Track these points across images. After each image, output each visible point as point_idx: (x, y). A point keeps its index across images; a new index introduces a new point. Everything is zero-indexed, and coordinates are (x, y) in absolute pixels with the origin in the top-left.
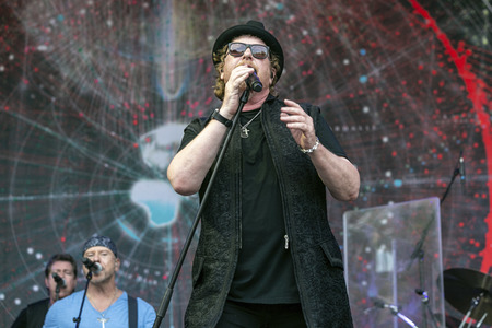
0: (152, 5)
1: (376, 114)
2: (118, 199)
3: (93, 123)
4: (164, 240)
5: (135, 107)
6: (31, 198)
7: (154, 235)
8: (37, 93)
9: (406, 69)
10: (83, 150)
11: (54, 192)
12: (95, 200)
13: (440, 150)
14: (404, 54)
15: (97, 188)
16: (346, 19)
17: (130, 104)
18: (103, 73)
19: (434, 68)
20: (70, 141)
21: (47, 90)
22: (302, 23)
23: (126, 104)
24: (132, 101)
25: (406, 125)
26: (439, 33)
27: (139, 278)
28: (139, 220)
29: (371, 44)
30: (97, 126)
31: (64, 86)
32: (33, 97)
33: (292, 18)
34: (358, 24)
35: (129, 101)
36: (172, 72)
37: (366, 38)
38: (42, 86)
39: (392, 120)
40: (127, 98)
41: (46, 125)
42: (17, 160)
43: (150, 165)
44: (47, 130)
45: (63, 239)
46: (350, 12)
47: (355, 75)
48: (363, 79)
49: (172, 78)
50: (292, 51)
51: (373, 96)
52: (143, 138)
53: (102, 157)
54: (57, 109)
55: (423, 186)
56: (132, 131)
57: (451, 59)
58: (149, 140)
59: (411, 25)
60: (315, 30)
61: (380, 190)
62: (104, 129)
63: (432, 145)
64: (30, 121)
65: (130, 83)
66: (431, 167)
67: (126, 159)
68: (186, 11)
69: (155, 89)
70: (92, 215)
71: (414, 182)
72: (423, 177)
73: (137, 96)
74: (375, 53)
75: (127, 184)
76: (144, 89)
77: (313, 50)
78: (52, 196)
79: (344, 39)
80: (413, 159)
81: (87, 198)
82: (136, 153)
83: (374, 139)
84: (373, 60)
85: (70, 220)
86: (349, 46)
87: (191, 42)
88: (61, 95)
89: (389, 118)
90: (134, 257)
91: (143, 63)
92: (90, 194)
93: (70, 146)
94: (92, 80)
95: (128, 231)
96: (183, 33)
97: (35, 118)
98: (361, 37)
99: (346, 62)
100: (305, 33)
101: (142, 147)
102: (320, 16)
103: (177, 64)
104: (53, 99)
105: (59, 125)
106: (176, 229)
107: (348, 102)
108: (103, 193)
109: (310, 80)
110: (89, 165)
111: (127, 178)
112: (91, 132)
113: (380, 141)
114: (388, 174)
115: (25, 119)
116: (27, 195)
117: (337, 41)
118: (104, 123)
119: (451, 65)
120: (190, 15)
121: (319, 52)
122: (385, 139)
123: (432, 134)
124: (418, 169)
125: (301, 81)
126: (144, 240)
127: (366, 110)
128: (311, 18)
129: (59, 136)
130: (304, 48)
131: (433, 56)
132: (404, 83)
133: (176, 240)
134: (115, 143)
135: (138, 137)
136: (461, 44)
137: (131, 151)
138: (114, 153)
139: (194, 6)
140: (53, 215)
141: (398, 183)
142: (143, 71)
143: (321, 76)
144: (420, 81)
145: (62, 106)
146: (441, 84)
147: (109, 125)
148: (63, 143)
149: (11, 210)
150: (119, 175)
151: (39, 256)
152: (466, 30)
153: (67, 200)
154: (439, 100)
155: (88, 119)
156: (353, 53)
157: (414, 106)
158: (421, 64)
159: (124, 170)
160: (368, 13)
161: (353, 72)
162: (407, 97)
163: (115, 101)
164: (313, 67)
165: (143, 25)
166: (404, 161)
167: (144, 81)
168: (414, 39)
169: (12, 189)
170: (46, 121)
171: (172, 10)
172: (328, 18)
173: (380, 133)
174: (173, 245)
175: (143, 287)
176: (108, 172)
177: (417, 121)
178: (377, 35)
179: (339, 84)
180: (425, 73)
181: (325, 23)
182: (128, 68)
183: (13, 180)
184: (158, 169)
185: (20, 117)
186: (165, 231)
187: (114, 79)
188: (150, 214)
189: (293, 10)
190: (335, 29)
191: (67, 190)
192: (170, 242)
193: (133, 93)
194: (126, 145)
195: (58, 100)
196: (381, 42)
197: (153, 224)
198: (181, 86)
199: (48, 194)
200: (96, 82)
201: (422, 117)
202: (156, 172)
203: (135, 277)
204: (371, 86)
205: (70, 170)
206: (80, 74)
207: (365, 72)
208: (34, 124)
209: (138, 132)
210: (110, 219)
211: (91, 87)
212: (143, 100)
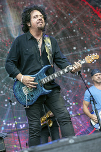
0: (3, 10)
1: (78, 31)
5: (6, 41)
9: (83, 17)
13: (99, 39)
14: (82, 13)
16: (62, 6)
17: (4, 40)
19: (91, 16)
22: (49, 9)
25: (87, 33)
26: (90, 6)
29: (71, 12)
33: (46, 8)
34: (66, 6)
36: (14, 29)
37: (69, 10)
39: (83, 32)
40: (2, 39)
46: (63, 3)
47: (69, 21)
48: (71, 22)
49: (15, 31)
50: (49, 18)
51: (75, 26)
55: (96, 50)
56: (6, 48)
57: (95, 13)
59: (81, 4)
60: (54, 10)
61: (84, 53)
63: (96, 38)
65: (2, 34)
66: (97, 44)
68: (14, 11)
69: (10, 35)
71: (93, 49)
72: (96, 47)
73: (5, 37)
74: (73, 14)
76: (7, 35)
77: (55, 16)
79: (63, 11)
80: (91, 43)
83: (79, 39)
84: (73, 16)
86: (65, 13)
87: (18, 20)
89: (81, 32)
91: (5, 27)
96: (15, 17)
98: (68, 10)
99: (65, 18)
100: (51, 12)
102: (55, 6)
103: (15, 27)
107: (69, 29)
109: (56, 25)
113: (81, 39)
114: (85, 48)
117: (61, 12)
119: (96, 14)
120: (15, 12)
121: (57, 16)
122: (82, 38)
123: (95, 35)
124: (93, 45)
125: (53, 26)
127: (74, 31)
128: (52, 7)
130: (52, 16)
131: (90, 12)
132: (83, 21)
134: (2, 52)
136: (97, 8)
137: (7, 54)
139: (16, 9)
141: (89, 50)
142: (5, 30)
143: (59, 23)
144: (88, 20)
146: (94, 20)
152: (97, 4)
154: (95, 25)
156: (66, 15)
157: (88, 27)
158: (87, 15)
160: (68, 3)
161: (68, 21)
162: (85, 25)
164: (56, 21)
165: (2, 16)
166: (89, 44)
167: (6, 33)
168: (83, 8)
171: (10, 11)
172: (57, 6)
173: (80, 37)
176: (2, 61)
177: (90, 32)
178: (72, 9)
179: (65, 25)
180: (89, 18)
181: (56, 8)
189: (46, 6)
190: (59, 9)
194: (5, 53)
196: (74, 11)
198: (18, 33)
201: (91, 30)
204: (74, 24)
207: (71, 20)
209: (8, 48)
210: (6, 75)
212: (7, 39)
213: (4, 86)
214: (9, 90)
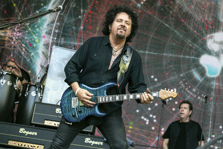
2: (194, 61)
3: (187, 25)
4: (212, 83)
5: (207, 22)
6: (156, 54)
7: (208, 80)
8: (164, 8)
10: (181, 36)
11: (166, 53)
12: (184, 59)
15: (185, 54)
17: (204, 20)
18: (194, 4)
20: (176, 31)
21: (168, 7)
23: (203, 19)
24: (206, 19)
27: (199, 98)
28: (202, 72)
30: (189, 27)
31: (176, 7)
32: (162, 9)
35: (204, 18)
38: (166, 6)
41: (166, 23)
42: (152, 36)
43: (210, 48)
44: (166, 25)
45: (168, 74)
52: (208, 36)
53: (189, 41)
54: (172, 16)
56: (204, 32)
58: (211, 37)
62: (191, 29)
64: (159, 20)
65: (206, 11)
67: (200, 44)
69: (217, 16)
70: (181, 65)
73: (208, 17)
75: (199, 55)
76: (212, 14)
78: (165, 54)
81: (180, 58)
82: (205, 42)
85: (172, 66)
88: (175, 11)
90: (198, 88)
91: (213, 3)
92: (182, 56)
93: (175, 33)
94: (189, 6)
95: (197, 76)
97: (162, 19)
101: (207, 40)
104: (171, 12)
105: (172, 24)
106: (218, 79)
108: (187, 57)
110: (183, 43)
111: (199, 52)
112: (185, 29)
115: (157, 19)
116: (154, 52)
118: (192, 26)
126: (203, 81)
129: (172, 29)
133: (217, 84)
134: (196, 36)
135: (207, 35)
137: (202, 41)
138: (195, 40)
140: (164, 63)
142: (212, 7)
145: (174, 15)
147: (194, 27)
148: (173, 32)
149: (146, 58)
150: (196, 50)
151: (156, 80)
153: (171, 57)
155: (185, 23)
159: (198, 49)
163: (198, 17)
167: (212, 11)
169: (148, 48)
170: (167, 21)
174: (216, 86)
175: (200, 102)
176: (191, 48)
182: (206, 4)
183: (149, 45)
184: (213, 51)
185: (155, 17)
186: (213, 79)
187: (199, 7)
188: (207, 71)
191: (172, 53)
192: (214, 84)
193: (207, 15)
194: (200, 38)
195: (173, 13)
197: (208, 75)
199: (163, 53)
200: (191, 8)
202: (212, 52)
203: (197, 97)
205: (174, 44)
206: (184, 3)
208: (161, 21)
209: (207, 33)
210: (189, 69)
211: (188, 9)
212: (211, 19)
213: (181, 82)
214: (185, 91)
